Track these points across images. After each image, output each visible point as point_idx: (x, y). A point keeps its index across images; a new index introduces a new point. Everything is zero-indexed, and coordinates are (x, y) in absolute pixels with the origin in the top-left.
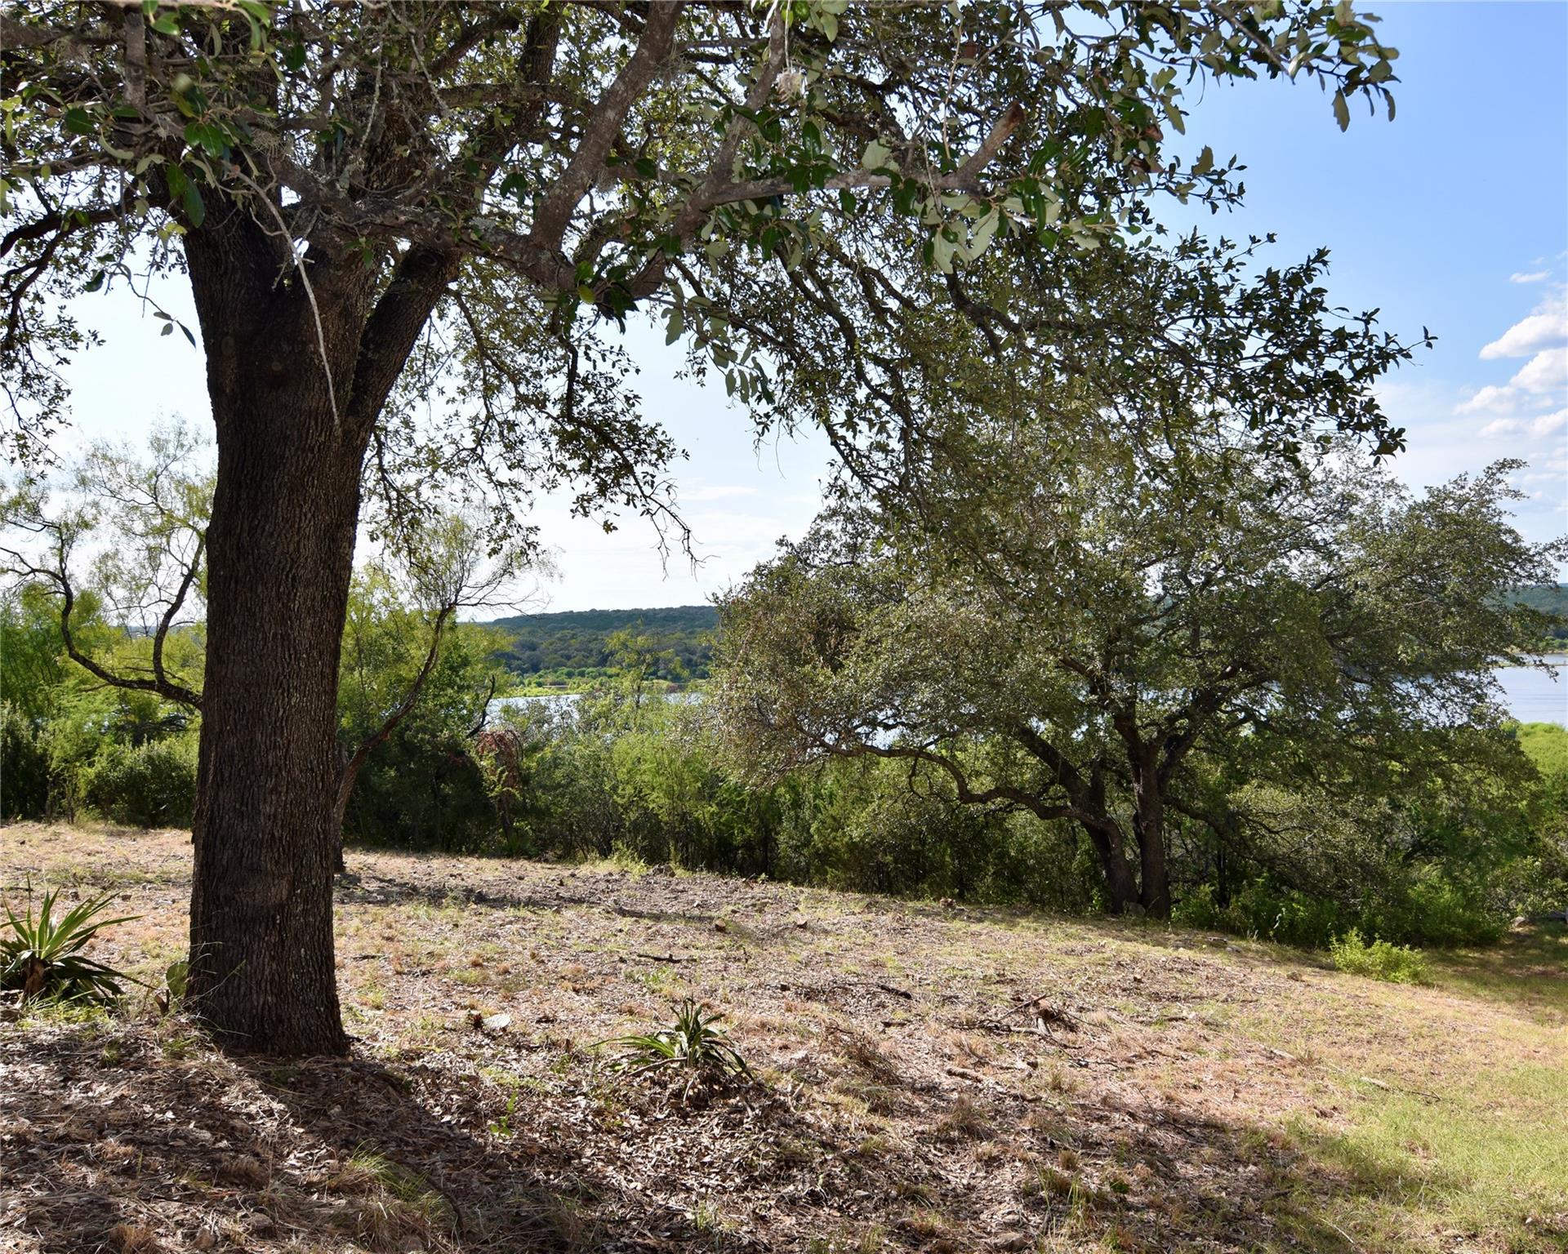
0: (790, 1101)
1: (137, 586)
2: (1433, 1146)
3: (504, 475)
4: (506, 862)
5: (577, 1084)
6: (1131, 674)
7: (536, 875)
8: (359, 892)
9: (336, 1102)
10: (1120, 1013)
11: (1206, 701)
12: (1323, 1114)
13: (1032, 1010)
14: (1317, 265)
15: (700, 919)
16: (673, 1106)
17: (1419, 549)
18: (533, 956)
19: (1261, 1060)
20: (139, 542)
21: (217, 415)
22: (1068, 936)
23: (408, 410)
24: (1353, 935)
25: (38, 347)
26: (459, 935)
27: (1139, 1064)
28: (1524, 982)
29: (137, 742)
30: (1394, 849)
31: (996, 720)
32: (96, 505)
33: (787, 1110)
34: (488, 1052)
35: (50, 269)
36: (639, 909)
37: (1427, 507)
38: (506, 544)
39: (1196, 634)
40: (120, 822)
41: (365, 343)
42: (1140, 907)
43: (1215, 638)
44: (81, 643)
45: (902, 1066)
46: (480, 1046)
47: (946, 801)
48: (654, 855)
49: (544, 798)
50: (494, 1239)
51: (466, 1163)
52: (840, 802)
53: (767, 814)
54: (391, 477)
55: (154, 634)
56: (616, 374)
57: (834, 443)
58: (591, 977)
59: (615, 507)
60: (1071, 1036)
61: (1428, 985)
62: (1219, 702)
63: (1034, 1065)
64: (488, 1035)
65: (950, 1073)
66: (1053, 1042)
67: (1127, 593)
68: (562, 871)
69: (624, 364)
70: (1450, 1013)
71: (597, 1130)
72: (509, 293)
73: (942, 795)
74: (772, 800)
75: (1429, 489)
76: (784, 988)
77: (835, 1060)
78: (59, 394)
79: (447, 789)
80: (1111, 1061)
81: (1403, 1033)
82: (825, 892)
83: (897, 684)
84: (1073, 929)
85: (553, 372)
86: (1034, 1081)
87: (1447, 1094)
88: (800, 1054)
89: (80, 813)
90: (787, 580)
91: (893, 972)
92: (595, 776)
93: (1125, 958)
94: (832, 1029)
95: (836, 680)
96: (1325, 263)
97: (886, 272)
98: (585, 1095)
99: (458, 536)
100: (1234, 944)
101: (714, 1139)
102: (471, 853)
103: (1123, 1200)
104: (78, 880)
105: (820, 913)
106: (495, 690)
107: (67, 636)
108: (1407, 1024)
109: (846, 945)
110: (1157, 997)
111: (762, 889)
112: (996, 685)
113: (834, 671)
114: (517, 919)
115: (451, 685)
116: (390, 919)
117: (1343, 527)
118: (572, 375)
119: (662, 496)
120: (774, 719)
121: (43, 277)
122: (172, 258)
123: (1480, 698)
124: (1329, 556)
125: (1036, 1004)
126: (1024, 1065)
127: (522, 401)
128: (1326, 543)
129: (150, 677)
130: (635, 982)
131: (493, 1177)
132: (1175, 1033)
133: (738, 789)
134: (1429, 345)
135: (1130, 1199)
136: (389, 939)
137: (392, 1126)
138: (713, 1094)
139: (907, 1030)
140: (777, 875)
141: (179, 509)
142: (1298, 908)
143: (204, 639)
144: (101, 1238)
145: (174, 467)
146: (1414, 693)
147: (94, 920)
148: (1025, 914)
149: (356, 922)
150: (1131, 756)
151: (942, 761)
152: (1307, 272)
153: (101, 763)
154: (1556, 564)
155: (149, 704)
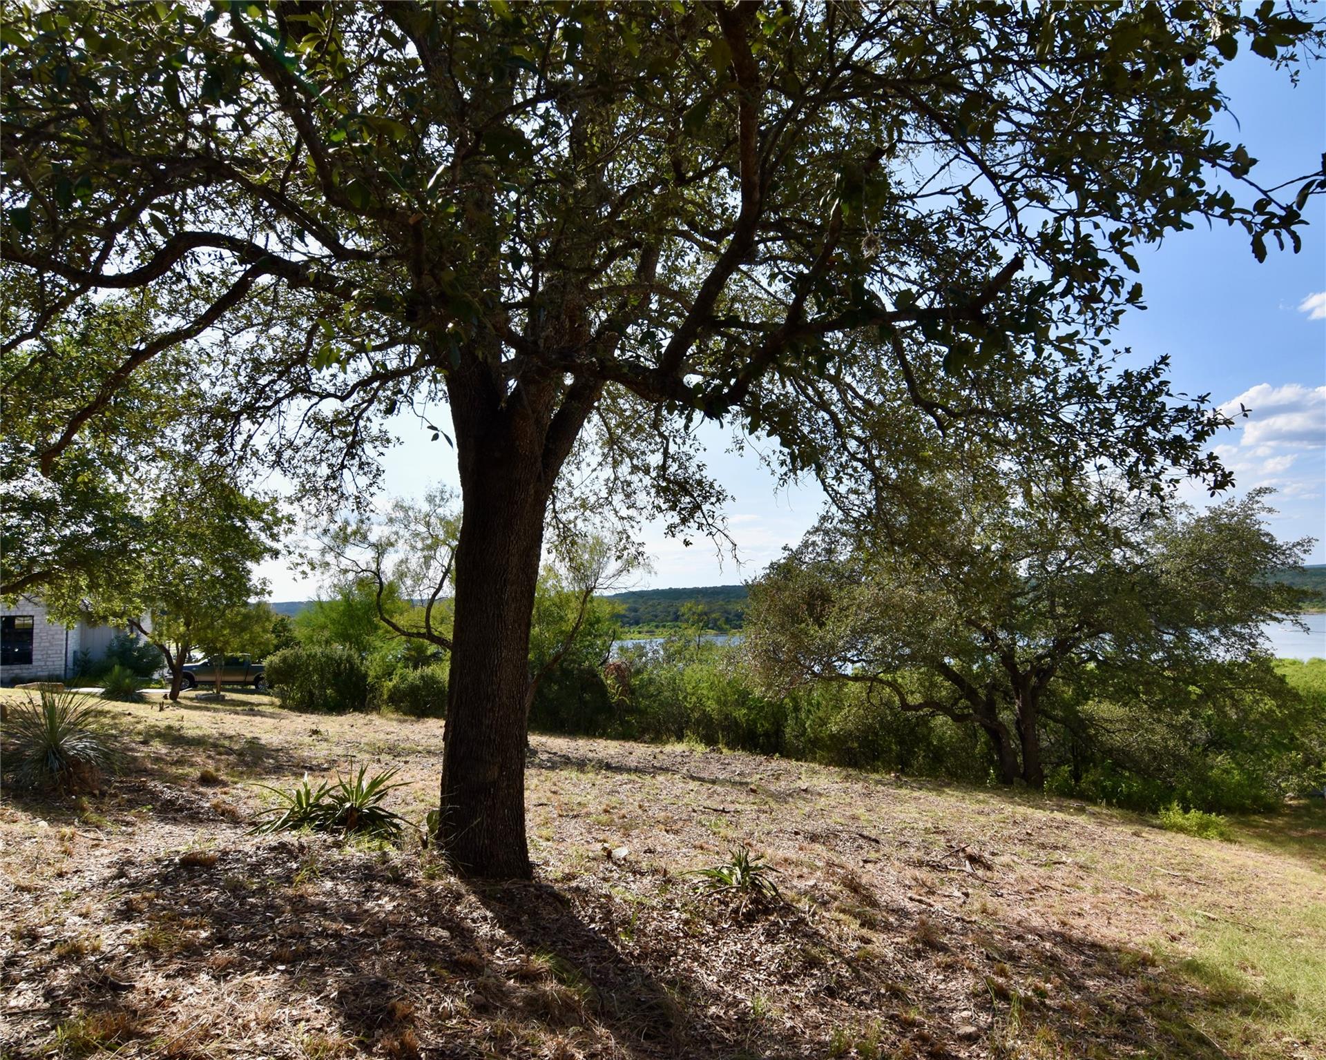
0: (809, 919)
1: (418, 579)
2: (1260, 967)
3: (624, 512)
4: (622, 742)
5: (672, 901)
6: (1011, 629)
7: (639, 752)
8: (537, 761)
9: (525, 913)
10: (1020, 857)
11: (1063, 645)
12: (1173, 939)
13: (961, 854)
14: (1162, 366)
15: (741, 784)
16: (733, 919)
17: (1204, 547)
18: (640, 807)
19: (1123, 895)
20: (419, 554)
21: (463, 484)
22: (978, 802)
23: (569, 476)
24: (1175, 806)
25: (368, 447)
26: (595, 792)
27: (1037, 895)
28: (1299, 841)
29: (415, 668)
30: (1194, 744)
31: (924, 659)
32: (397, 533)
33: (807, 925)
34: (616, 876)
35: (376, 403)
36: (702, 775)
37: (1210, 519)
38: (625, 553)
39: (1053, 604)
40: (405, 714)
41: (547, 439)
42: (1023, 781)
43: (1066, 606)
44: (387, 612)
45: (877, 891)
46: (611, 871)
47: (891, 709)
48: (710, 740)
49: (644, 703)
50: (625, 1017)
51: (605, 959)
52: (823, 708)
53: (777, 715)
54: (560, 516)
55: (426, 605)
56: (692, 452)
57: (825, 489)
58: (675, 822)
59: (691, 530)
60: (989, 874)
61: (1230, 841)
62: (1071, 646)
63: (967, 895)
64: (615, 864)
65: (911, 899)
66: (978, 878)
67: (1007, 578)
68: (654, 749)
69: (697, 446)
70: (1251, 863)
71: (686, 935)
72: (627, 406)
73: (888, 704)
74: (781, 706)
75: (1209, 508)
76: (797, 833)
77: (834, 887)
78: (379, 473)
79: (587, 696)
80: (1018, 892)
81: (1220, 877)
82: (816, 766)
83: (860, 633)
84: (981, 796)
85: (653, 452)
86: (967, 907)
87: (1259, 925)
88: (811, 883)
89: (384, 708)
90: (789, 571)
91: (865, 824)
92: (673, 690)
93: (1019, 818)
94: (830, 864)
95: (821, 633)
96: (1167, 365)
97: (854, 384)
98: (678, 909)
99: (599, 549)
100: (1091, 808)
101: (761, 944)
102: (601, 737)
103: (1043, 1003)
104: (381, 751)
105: (815, 781)
106: (615, 637)
107: (380, 607)
108: (1221, 871)
109: (833, 803)
110: (1043, 846)
111: (778, 764)
112: (924, 637)
113: (820, 627)
114: (630, 781)
115: (590, 634)
116: (555, 779)
117: (1150, 533)
118: (666, 454)
119: (719, 524)
120: (783, 657)
121: (372, 408)
122: (440, 394)
123: (1254, 645)
124: (1140, 552)
125: (963, 850)
126: (959, 894)
127: (635, 468)
128: (1139, 544)
129: (423, 631)
130: (704, 826)
131: (623, 970)
132: (1059, 874)
133: (760, 700)
134: (1246, 415)
135: (1048, 1002)
136: (555, 793)
137: (560, 931)
138: (758, 911)
139: (878, 866)
140: (787, 754)
141: (441, 534)
142: (1131, 784)
143: (453, 607)
144: (381, 1010)
145: (439, 511)
146: (1206, 642)
147: (387, 783)
148: (948, 785)
149: (535, 781)
150: (1012, 682)
151: (889, 684)
152: (1156, 371)
153: (396, 679)
154: (1302, 556)
155: (422, 645)
